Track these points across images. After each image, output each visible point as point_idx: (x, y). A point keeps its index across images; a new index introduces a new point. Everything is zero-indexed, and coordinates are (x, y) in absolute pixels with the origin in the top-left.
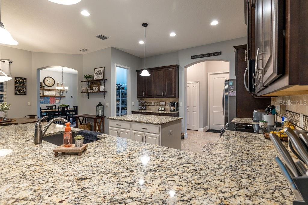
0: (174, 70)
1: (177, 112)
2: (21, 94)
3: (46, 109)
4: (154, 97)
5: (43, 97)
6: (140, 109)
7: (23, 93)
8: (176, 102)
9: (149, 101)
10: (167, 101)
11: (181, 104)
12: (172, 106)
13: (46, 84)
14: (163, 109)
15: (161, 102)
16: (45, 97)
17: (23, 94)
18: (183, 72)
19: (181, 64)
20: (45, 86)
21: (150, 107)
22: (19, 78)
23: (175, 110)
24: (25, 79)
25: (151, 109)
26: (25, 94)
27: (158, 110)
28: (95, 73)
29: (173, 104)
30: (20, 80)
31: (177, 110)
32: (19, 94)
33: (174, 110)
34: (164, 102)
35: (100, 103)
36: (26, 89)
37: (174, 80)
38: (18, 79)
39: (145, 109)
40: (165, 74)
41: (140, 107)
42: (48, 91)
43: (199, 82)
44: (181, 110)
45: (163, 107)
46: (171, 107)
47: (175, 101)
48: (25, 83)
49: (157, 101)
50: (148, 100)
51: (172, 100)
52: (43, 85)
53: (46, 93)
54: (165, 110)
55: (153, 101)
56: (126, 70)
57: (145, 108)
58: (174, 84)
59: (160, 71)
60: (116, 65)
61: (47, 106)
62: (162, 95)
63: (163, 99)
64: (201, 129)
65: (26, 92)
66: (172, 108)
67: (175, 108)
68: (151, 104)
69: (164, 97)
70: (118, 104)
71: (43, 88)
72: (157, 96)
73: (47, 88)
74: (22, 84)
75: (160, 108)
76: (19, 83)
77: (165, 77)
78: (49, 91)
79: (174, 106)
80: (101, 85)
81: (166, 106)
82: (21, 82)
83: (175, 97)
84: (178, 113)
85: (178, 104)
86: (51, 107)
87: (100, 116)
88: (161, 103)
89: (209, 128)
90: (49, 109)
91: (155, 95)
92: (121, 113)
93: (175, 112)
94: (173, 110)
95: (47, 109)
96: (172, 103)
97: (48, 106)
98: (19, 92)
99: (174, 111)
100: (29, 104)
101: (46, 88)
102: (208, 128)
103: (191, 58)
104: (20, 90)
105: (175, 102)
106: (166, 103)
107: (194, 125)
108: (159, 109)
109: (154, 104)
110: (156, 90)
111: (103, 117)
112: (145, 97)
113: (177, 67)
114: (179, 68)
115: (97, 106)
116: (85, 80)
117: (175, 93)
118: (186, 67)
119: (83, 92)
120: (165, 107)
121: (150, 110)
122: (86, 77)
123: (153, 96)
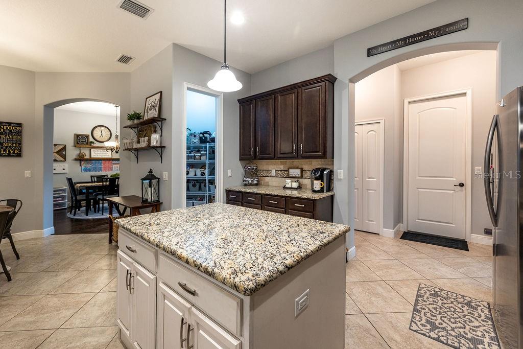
0: (323, 90)
1: (330, 194)
2: (9, 156)
3: (90, 180)
4: (274, 158)
5: (91, 160)
6: (245, 185)
7: (14, 152)
8: (327, 169)
9: (265, 167)
10: (306, 167)
11: (340, 173)
12: (316, 179)
13: (97, 138)
14: (295, 185)
15: (291, 168)
16: (93, 160)
17: (13, 156)
18: (345, 94)
19: (341, 74)
20: (93, 141)
21: (267, 179)
22: (5, 122)
23: (325, 189)
24: (20, 125)
25: (270, 184)
26: (19, 155)
27: (285, 188)
28: (146, 108)
29: (319, 174)
30: (7, 128)
31: (329, 189)
32: (4, 156)
33: (322, 188)
34: (297, 168)
35: (151, 172)
36: (20, 144)
37: (322, 114)
38: (4, 126)
39: (257, 185)
40: (300, 102)
41: (246, 181)
42: (99, 150)
43: (382, 122)
44: (340, 189)
45: (296, 180)
46: (315, 182)
47: (324, 167)
48: (19, 133)
49: (282, 167)
50: (264, 165)
51: (316, 164)
52: (91, 139)
53: (96, 154)
54: (300, 187)
55: (273, 167)
56: (214, 98)
57: (255, 182)
58: (322, 123)
59: (288, 96)
60: (186, 85)
61: (92, 177)
62: (292, 153)
63: (296, 162)
64: (389, 233)
65: (20, 151)
66: (317, 185)
67: (325, 184)
68: (270, 173)
69: (297, 157)
70: (204, 173)
71: (91, 145)
72: (282, 155)
73: (97, 144)
74: (11, 135)
75: (289, 183)
76: (6, 133)
77: (300, 108)
78: (101, 150)
79: (321, 178)
80: (155, 132)
81: (302, 177)
82: (10, 131)
83: (324, 156)
84: (332, 197)
85: (331, 172)
86: (100, 179)
87: (149, 203)
88: (290, 170)
89: (406, 227)
90: (95, 182)
91: (276, 152)
92: (210, 191)
93: (325, 195)
94: (319, 189)
95: (92, 182)
96: (316, 170)
97: (94, 177)
98: (5, 150)
99: (321, 191)
100: (27, 174)
101: (95, 145)
102: (403, 228)
103: (369, 55)
104: (7, 147)
105: (324, 170)
106: (302, 171)
107: (369, 221)
108: (287, 186)
109: (276, 173)
110: (279, 142)
111: (156, 205)
112: (255, 158)
113: (331, 80)
114: (336, 84)
115: (143, 179)
116: (129, 123)
117: (325, 148)
118: (353, 80)
119: (126, 150)
120: (300, 180)
121: (267, 185)
122: (131, 118)
123: (272, 155)
